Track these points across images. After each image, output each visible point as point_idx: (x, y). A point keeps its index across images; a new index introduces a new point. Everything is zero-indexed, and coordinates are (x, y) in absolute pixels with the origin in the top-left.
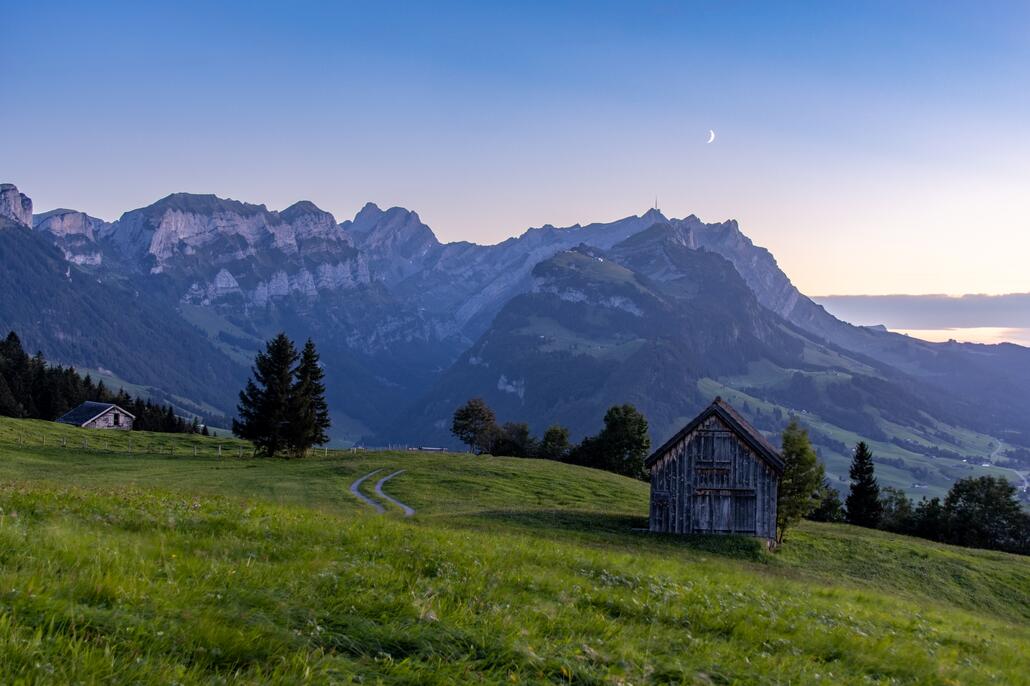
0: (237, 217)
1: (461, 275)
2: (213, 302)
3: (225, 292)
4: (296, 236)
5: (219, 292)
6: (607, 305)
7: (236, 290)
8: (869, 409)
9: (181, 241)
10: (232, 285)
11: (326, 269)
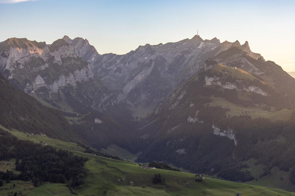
0: (38, 49)
1: (112, 69)
2: (35, 92)
3: (40, 86)
4: (61, 56)
5: (37, 86)
7: (44, 85)
9: (16, 61)
10: (42, 83)
11: (77, 72)
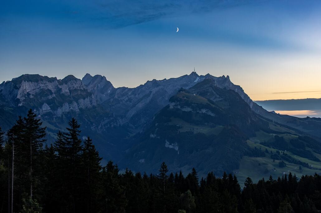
0: (48, 83)
1: (124, 100)
2: (42, 116)
3: (46, 112)
4: (69, 89)
5: (44, 112)
6: (200, 112)
7: (50, 111)
8: (307, 149)
10: (48, 109)
11: (81, 101)
